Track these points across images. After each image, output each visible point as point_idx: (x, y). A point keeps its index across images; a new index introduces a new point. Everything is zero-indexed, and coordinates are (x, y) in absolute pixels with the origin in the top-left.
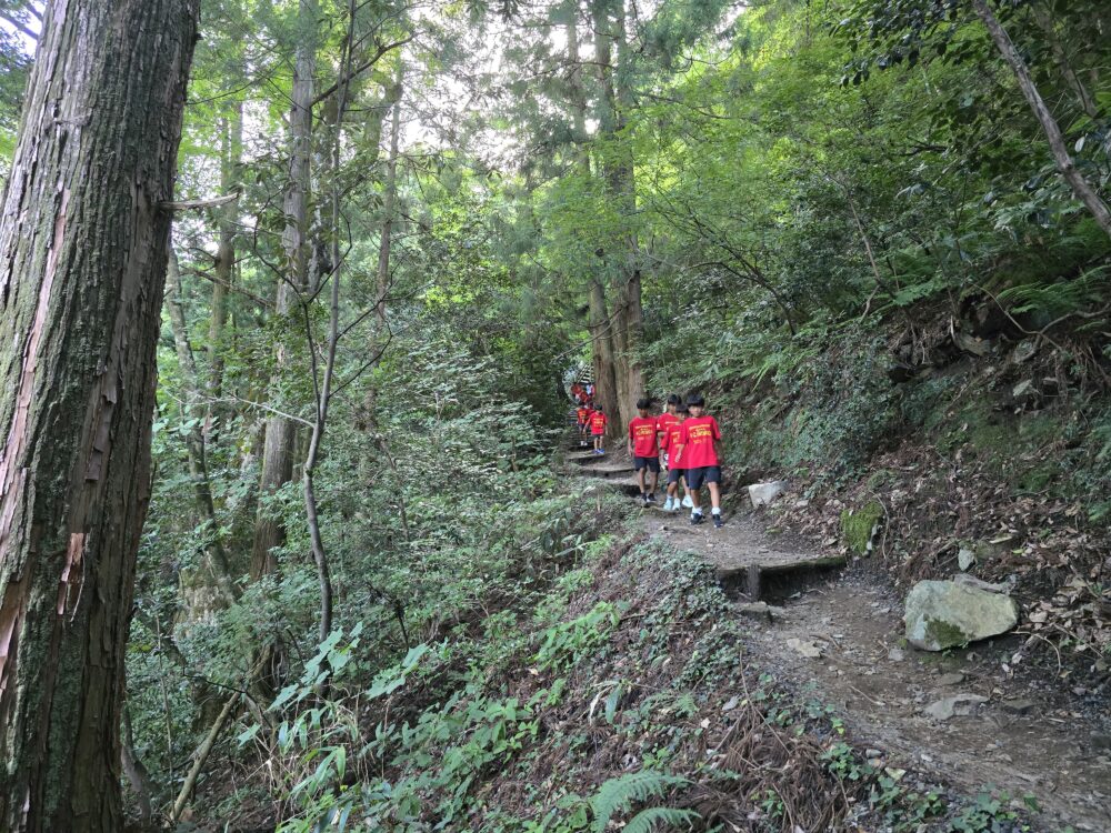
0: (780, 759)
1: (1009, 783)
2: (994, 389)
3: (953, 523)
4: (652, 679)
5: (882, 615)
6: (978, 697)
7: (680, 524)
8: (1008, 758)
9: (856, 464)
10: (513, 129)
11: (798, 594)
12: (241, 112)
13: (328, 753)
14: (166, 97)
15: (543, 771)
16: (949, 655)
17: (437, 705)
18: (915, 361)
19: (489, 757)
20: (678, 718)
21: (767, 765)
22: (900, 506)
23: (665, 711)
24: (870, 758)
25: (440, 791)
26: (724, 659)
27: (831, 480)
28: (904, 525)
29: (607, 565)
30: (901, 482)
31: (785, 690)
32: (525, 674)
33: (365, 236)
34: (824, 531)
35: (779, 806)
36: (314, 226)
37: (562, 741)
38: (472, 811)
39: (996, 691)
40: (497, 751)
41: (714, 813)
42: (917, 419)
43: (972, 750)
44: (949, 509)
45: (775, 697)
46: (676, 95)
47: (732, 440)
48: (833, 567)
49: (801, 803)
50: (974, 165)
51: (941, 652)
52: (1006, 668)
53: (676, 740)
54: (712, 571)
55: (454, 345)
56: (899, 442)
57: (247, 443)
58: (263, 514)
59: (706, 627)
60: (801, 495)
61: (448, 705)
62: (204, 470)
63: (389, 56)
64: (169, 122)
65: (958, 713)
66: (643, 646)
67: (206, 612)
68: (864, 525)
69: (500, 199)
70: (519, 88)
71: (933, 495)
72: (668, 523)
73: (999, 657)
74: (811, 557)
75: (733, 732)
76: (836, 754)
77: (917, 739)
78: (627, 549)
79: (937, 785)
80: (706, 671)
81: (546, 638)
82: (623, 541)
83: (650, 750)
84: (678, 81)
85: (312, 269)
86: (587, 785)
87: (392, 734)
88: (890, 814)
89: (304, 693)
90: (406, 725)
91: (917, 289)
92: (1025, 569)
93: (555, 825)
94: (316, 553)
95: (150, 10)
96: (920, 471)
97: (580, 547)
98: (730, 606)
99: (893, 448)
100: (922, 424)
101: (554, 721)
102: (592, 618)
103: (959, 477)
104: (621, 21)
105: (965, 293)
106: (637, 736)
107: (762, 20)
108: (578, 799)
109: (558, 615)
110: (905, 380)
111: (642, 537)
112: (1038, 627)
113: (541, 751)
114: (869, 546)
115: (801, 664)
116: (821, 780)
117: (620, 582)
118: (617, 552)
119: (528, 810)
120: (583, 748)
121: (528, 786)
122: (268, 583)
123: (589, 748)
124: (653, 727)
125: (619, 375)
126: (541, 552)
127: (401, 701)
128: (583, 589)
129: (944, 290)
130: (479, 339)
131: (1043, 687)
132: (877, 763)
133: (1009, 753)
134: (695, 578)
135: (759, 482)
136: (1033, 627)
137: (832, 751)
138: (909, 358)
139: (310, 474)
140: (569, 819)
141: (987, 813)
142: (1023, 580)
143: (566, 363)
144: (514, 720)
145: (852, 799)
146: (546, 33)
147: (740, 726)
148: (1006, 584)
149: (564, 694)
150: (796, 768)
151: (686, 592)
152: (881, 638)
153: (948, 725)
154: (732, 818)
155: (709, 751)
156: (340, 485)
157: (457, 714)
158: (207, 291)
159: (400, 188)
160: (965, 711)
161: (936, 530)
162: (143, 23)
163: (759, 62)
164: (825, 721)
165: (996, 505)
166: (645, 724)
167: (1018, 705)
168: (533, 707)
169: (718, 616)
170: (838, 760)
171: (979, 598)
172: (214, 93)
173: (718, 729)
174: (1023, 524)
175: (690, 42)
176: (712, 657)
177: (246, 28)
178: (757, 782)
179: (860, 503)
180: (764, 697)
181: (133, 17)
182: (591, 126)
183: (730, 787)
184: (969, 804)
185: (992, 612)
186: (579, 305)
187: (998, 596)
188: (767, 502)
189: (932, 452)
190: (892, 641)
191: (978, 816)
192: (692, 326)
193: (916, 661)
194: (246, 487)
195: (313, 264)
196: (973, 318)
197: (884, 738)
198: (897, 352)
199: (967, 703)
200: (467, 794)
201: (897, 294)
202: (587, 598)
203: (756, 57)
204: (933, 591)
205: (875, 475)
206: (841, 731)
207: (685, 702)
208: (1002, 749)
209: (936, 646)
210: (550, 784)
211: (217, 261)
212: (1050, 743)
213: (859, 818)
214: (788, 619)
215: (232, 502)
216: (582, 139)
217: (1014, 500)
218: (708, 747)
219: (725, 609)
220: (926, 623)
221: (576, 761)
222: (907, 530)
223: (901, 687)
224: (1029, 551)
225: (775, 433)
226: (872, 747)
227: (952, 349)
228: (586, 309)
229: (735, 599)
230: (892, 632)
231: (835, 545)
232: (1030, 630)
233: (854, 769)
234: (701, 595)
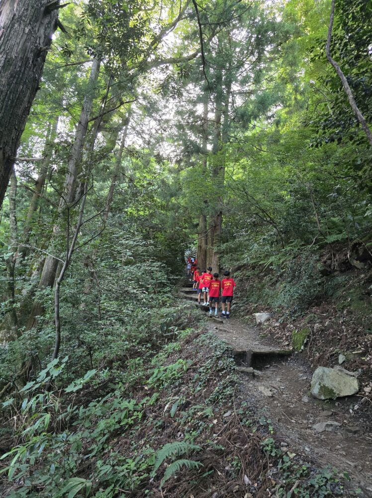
0: (244, 443)
1: (341, 465)
2: (363, 284)
3: (339, 342)
4: (197, 398)
5: (303, 380)
6: (336, 423)
7: (224, 327)
8: (344, 453)
9: (302, 310)
10: (176, 144)
11: (268, 366)
12: (58, 120)
13: (41, 416)
14: (20, 112)
15: (141, 436)
16: (328, 402)
17: (100, 399)
18: (332, 267)
19: (118, 426)
20: (204, 418)
21: (237, 445)
22: (318, 331)
23: (199, 414)
24: (282, 446)
25: (93, 440)
26: (228, 392)
27: (291, 316)
28: (319, 340)
29: (188, 342)
30: (320, 320)
31: (252, 410)
32: (142, 389)
33: (104, 180)
34: (284, 338)
35: (239, 465)
36: (82, 173)
37: (152, 423)
38: (105, 451)
39: (345, 421)
40: (122, 424)
41: (210, 465)
42: (330, 293)
43: (329, 448)
44: (338, 335)
45: (247, 413)
46: (247, 139)
47: (252, 292)
48: (286, 355)
49: (249, 464)
50: (361, 187)
51: (324, 400)
52: (351, 411)
53: (201, 428)
54: (231, 351)
55: (136, 233)
56: (321, 302)
57: (36, 266)
58: (36, 299)
59: (224, 376)
60: (277, 321)
61: (105, 399)
62: (13, 276)
63: (126, 106)
64: (20, 123)
65: (327, 430)
66: (195, 382)
67: (4, 341)
68: (301, 337)
69: (166, 172)
70: (180, 127)
71: (332, 328)
72: (218, 326)
73: (349, 406)
74: (277, 350)
75: (226, 427)
76: (267, 443)
77: (306, 440)
78: (197, 336)
79: (308, 463)
80: (220, 397)
81: (153, 373)
82: (196, 332)
83: (189, 432)
84: (249, 134)
85: (77, 192)
86: (158, 445)
87: (75, 411)
88: (285, 474)
89: (37, 386)
90: (82, 407)
91: (336, 236)
92: (365, 367)
93: (141, 463)
94: (56, 321)
95: (19, 75)
96: (328, 317)
97: (176, 333)
98: (237, 368)
99: (318, 305)
100: (332, 295)
101: (150, 413)
102: (176, 366)
103: (344, 322)
104: (227, 105)
105: (355, 241)
106: (185, 423)
107: (287, 113)
108: (153, 451)
109: (161, 363)
110: (327, 275)
111: (205, 331)
112: (367, 394)
113: (142, 426)
114: (302, 347)
115: (262, 399)
116: (259, 454)
117: (192, 350)
118: (192, 337)
119: (131, 454)
120: (160, 427)
121: (133, 442)
122: (34, 331)
123: (163, 427)
124: (193, 421)
125: (208, 256)
126: (160, 332)
127: (86, 394)
128: (175, 351)
129: (347, 239)
130: (149, 232)
131: (365, 422)
132: (285, 449)
133: (345, 451)
134: (223, 353)
135: (260, 312)
136: (365, 393)
137: (266, 441)
138: (330, 266)
139: (59, 284)
140: (147, 460)
141: (326, 478)
142: (364, 371)
143: (187, 247)
144: (132, 410)
145: (271, 465)
146: (195, 106)
147: (230, 425)
148: (356, 372)
149: (157, 400)
150: (250, 447)
151: (218, 359)
152: (300, 391)
153: (321, 435)
154: (218, 468)
155: (214, 435)
156: (72, 291)
157: (108, 404)
158: (30, 196)
159: (123, 162)
160: (330, 429)
161: (331, 344)
162: (15, 80)
163: (283, 130)
164: (266, 426)
165: (358, 336)
166: (190, 418)
167: (353, 429)
168: (143, 405)
169: (230, 372)
170: (268, 446)
171: (344, 378)
172: (47, 111)
173: (220, 425)
174: (367, 346)
175: (255, 118)
176: (224, 391)
177: (64, 85)
178: (232, 452)
179: (301, 328)
180: (242, 412)
181: (11, 77)
182: (209, 147)
183: (219, 453)
184: (320, 473)
185: (348, 385)
186: (195, 223)
187: (352, 378)
188: (262, 322)
189: (334, 309)
190: (305, 392)
191: (322, 479)
192: (241, 239)
193: (313, 403)
194: (31, 286)
195: (79, 190)
196: (357, 253)
197: (291, 437)
198: (325, 262)
199: (331, 425)
200: (105, 443)
201: (327, 237)
202: (177, 356)
203: (283, 127)
204: (324, 372)
205: (309, 316)
206: (272, 432)
207: (208, 411)
208: (343, 449)
209: (323, 398)
210: (143, 442)
211: (37, 183)
212: (364, 448)
213: (273, 474)
214: (262, 377)
215: (24, 292)
216: (205, 152)
217: (365, 335)
218: (214, 433)
219: (234, 369)
220: (319, 386)
221: (156, 433)
222: (319, 343)
223: (304, 415)
224: (368, 359)
225: (271, 291)
226: (284, 441)
227: (348, 264)
228: (198, 225)
229: (239, 364)
230: (305, 389)
231: (288, 345)
232: (363, 395)
233: (274, 450)
234: (225, 361)
